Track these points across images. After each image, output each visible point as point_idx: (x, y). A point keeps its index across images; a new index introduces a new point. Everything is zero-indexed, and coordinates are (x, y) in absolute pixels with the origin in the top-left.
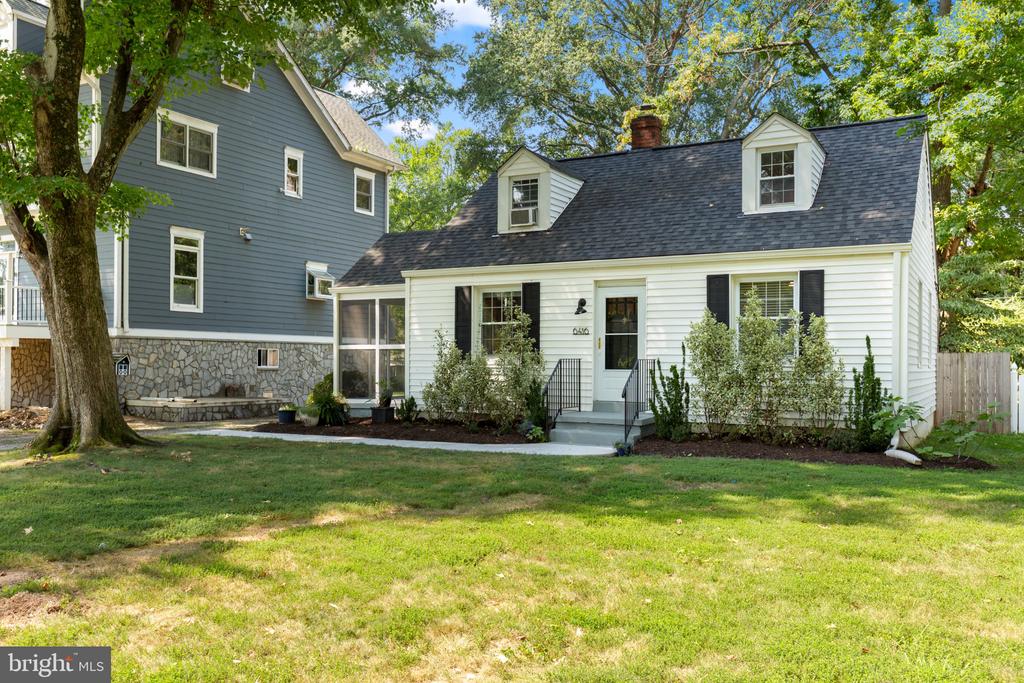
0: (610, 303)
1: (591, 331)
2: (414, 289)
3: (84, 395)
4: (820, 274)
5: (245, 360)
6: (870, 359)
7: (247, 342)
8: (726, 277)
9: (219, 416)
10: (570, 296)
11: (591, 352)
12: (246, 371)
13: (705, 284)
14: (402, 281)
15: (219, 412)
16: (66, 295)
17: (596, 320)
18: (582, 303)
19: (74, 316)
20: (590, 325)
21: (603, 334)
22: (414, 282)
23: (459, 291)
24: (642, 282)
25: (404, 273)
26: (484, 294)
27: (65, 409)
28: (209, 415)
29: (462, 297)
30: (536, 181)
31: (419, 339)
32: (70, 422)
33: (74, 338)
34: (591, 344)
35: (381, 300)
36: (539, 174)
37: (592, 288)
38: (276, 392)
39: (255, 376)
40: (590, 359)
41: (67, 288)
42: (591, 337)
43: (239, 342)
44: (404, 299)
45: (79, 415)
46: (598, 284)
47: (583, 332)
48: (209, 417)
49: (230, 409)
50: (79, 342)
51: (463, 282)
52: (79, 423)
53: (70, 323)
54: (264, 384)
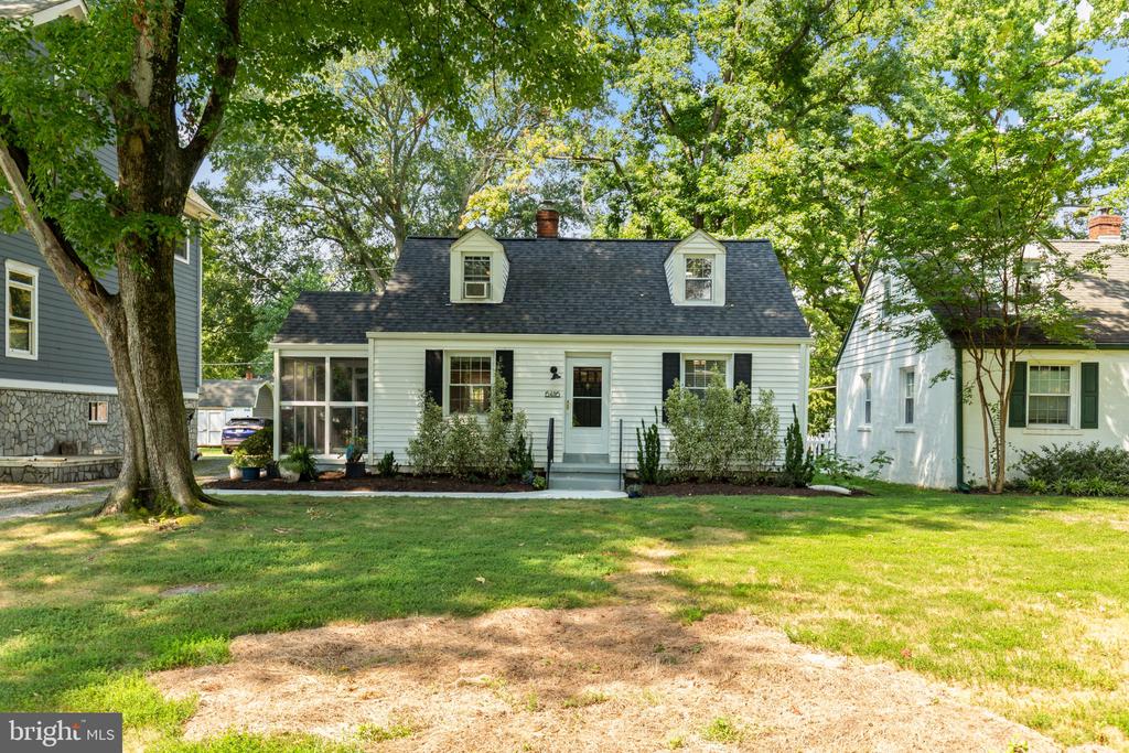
0: (578, 371)
1: (562, 394)
2: (377, 349)
3: (170, 454)
4: (749, 357)
5: (78, 414)
6: (796, 421)
7: (79, 394)
8: (679, 354)
9: (89, 476)
10: (543, 363)
11: (562, 412)
12: (78, 426)
13: (661, 359)
14: (365, 341)
15: (90, 471)
16: (152, 344)
17: (566, 386)
18: (554, 370)
19: (160, 368)
20: (561, 389)
21: (571, 398)
22: (378, 343)
23: (430, 354)
24: (608, 355)
25: (368, 334)
26: (452, 358)
27: (142, 468)
28: (81, 474)
29: (433, 360)
30: (488, 258)
31: (384, 397)
32: (147, 483)
33: (160, 392)
34: (562, 406)
35: (331, 359)
36: (492, 253)
37: (563, 358)
38: (105, 448)
39: (86, 432)
40: (561, 418)
41: (152, 336)
42: (561, 400)
43: (72, 393)
44: (366, 359)
45: (165, 476)
46: (568, 355)
47: (555, 395)
48: (81, 477)
49: (99, 468)
50: (165, 396)
51: (434, 346)
52: (166, 484)
53: (156, 375)
54: (95, 440)
